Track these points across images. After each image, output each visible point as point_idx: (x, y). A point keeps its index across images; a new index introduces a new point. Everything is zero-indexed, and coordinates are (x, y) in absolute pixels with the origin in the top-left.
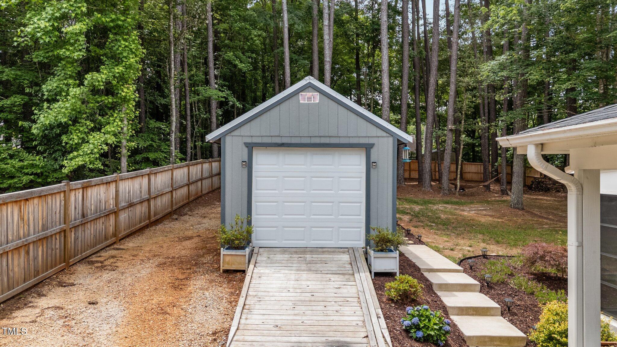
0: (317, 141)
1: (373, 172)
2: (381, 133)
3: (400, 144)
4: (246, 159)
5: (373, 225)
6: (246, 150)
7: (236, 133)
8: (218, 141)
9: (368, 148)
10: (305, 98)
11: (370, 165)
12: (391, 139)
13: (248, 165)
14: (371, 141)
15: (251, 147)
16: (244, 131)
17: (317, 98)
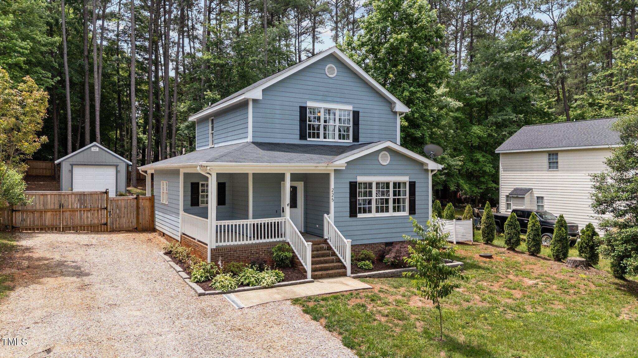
0: (98, 164)
1: (118, 174)
2: (121, 161)
3: (128, 165)
4: (70, 169)
5: (118, 190)
6: (70, 167)
7: (67, 160)
8: (59, 164)
9: (117, 166)
10: (93, 149)
11: (117, 172)
12: (124, 164)
13: (71, 171)
14: (118, 164)
15: (72, 165)
16: (70, 160)
17: (97, 149)
